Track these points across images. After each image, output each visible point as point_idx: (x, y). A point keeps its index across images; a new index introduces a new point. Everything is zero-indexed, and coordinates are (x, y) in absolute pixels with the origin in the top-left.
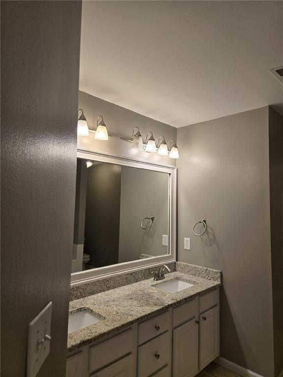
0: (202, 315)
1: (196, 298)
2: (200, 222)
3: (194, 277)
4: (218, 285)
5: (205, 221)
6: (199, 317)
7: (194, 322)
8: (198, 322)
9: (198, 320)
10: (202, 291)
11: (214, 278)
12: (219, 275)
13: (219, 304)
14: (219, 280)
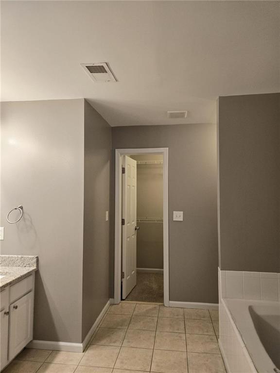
0: (12, 305)
1: (5, 288)
2: (16, 209)
3: (7, 267)
4: (33, 270)
5: (21, 208)
6: (9, 307)
7: (3, 314)
8: (7, 313)
9: (8, 311)
10: (13, 281)
11: (29, 264)
12: (35, 260)
13: (34, 289)
14: (35, 265)
